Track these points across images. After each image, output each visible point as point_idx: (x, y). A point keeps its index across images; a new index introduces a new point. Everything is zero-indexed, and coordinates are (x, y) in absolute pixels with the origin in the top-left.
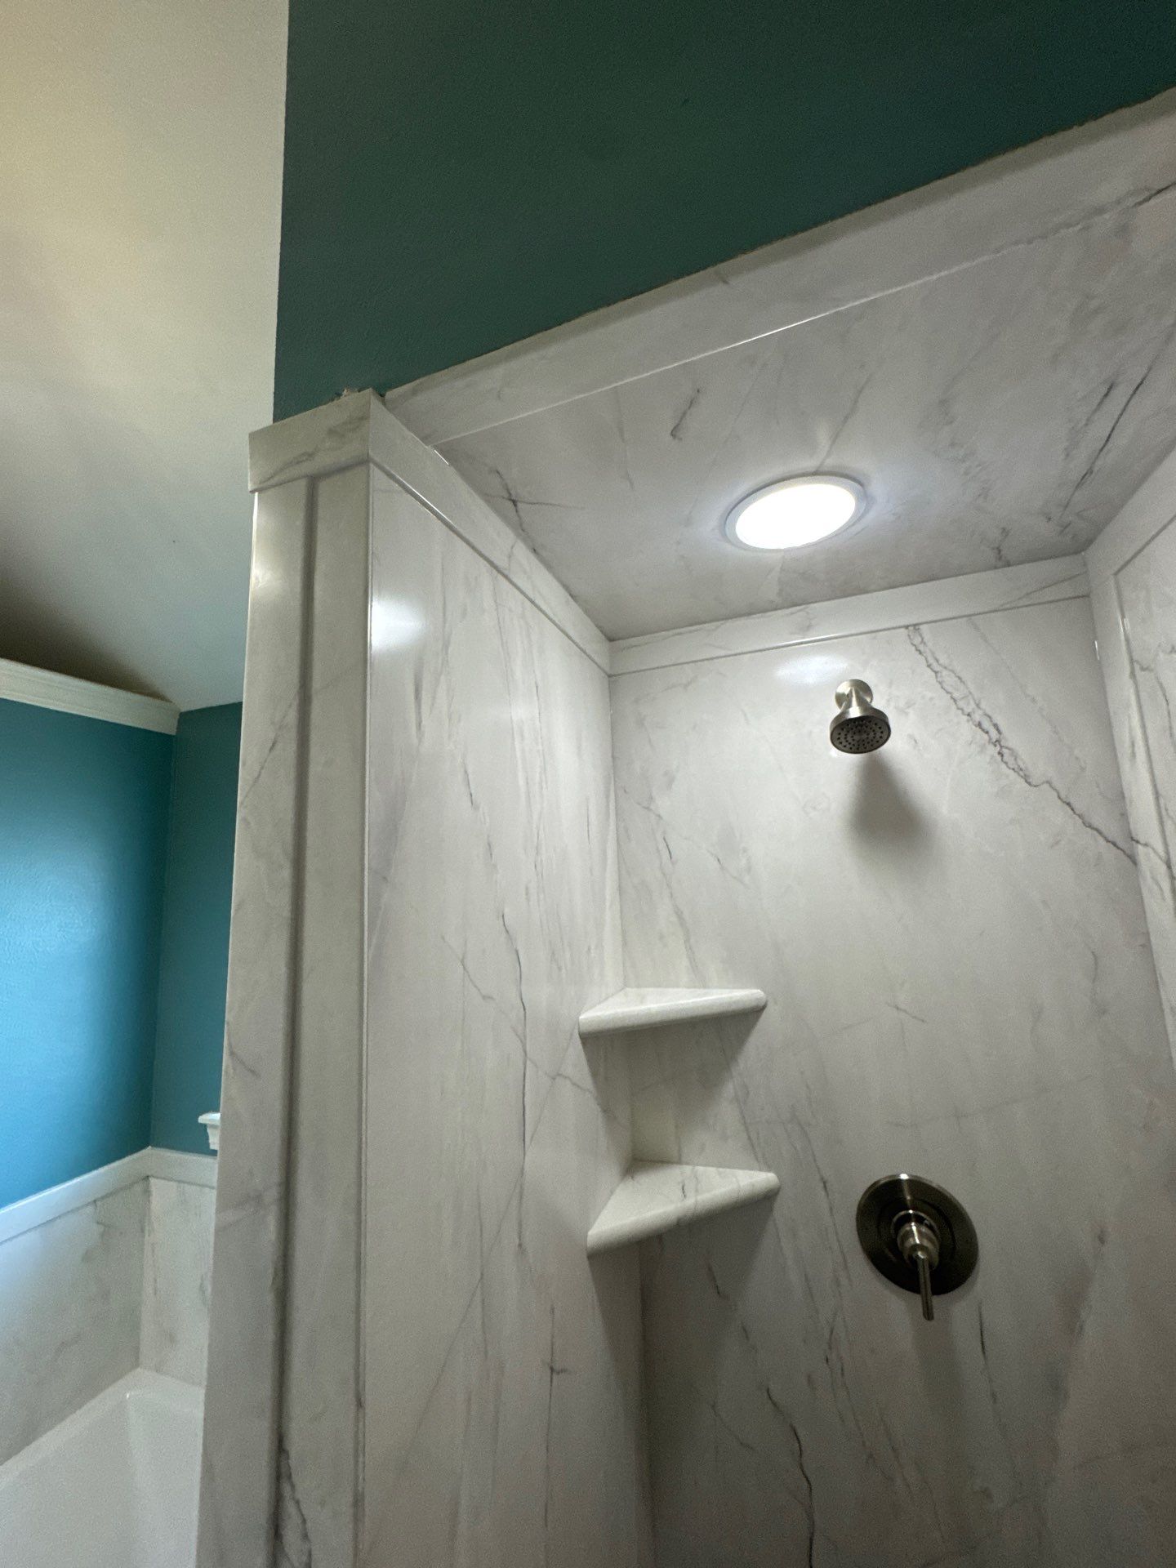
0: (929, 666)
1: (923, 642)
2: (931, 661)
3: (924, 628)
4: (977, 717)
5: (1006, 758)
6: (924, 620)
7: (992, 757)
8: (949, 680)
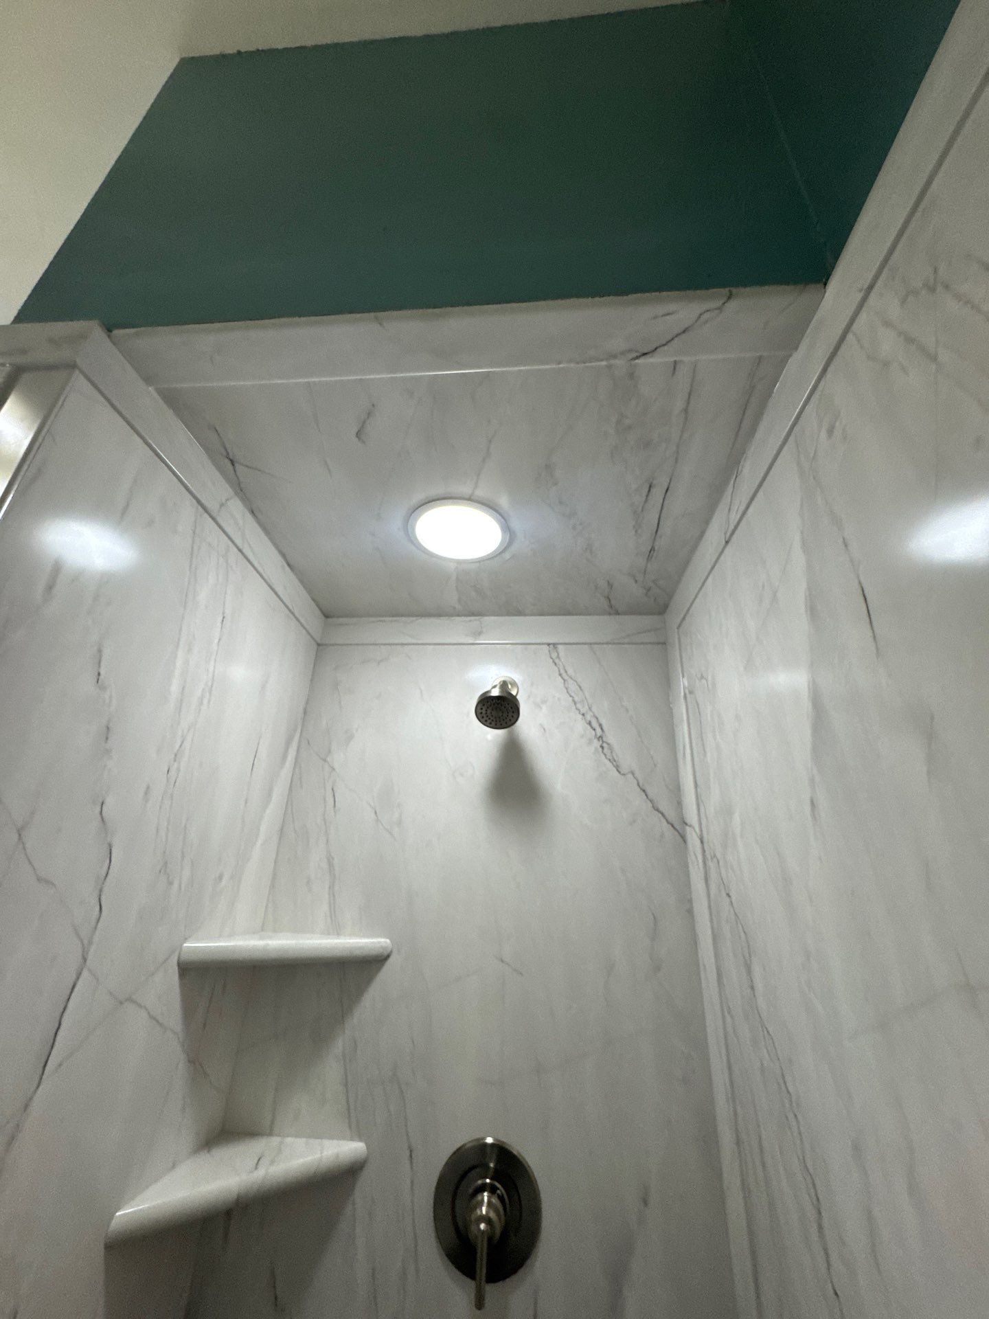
0: (560, 675)
1: (558, 657)
2: (562, 671)
3: (560, 648)
4: (588, 717)
5: (606, 750)
6: (561, 641)
7: (596, 749)
8: (573, 687)
